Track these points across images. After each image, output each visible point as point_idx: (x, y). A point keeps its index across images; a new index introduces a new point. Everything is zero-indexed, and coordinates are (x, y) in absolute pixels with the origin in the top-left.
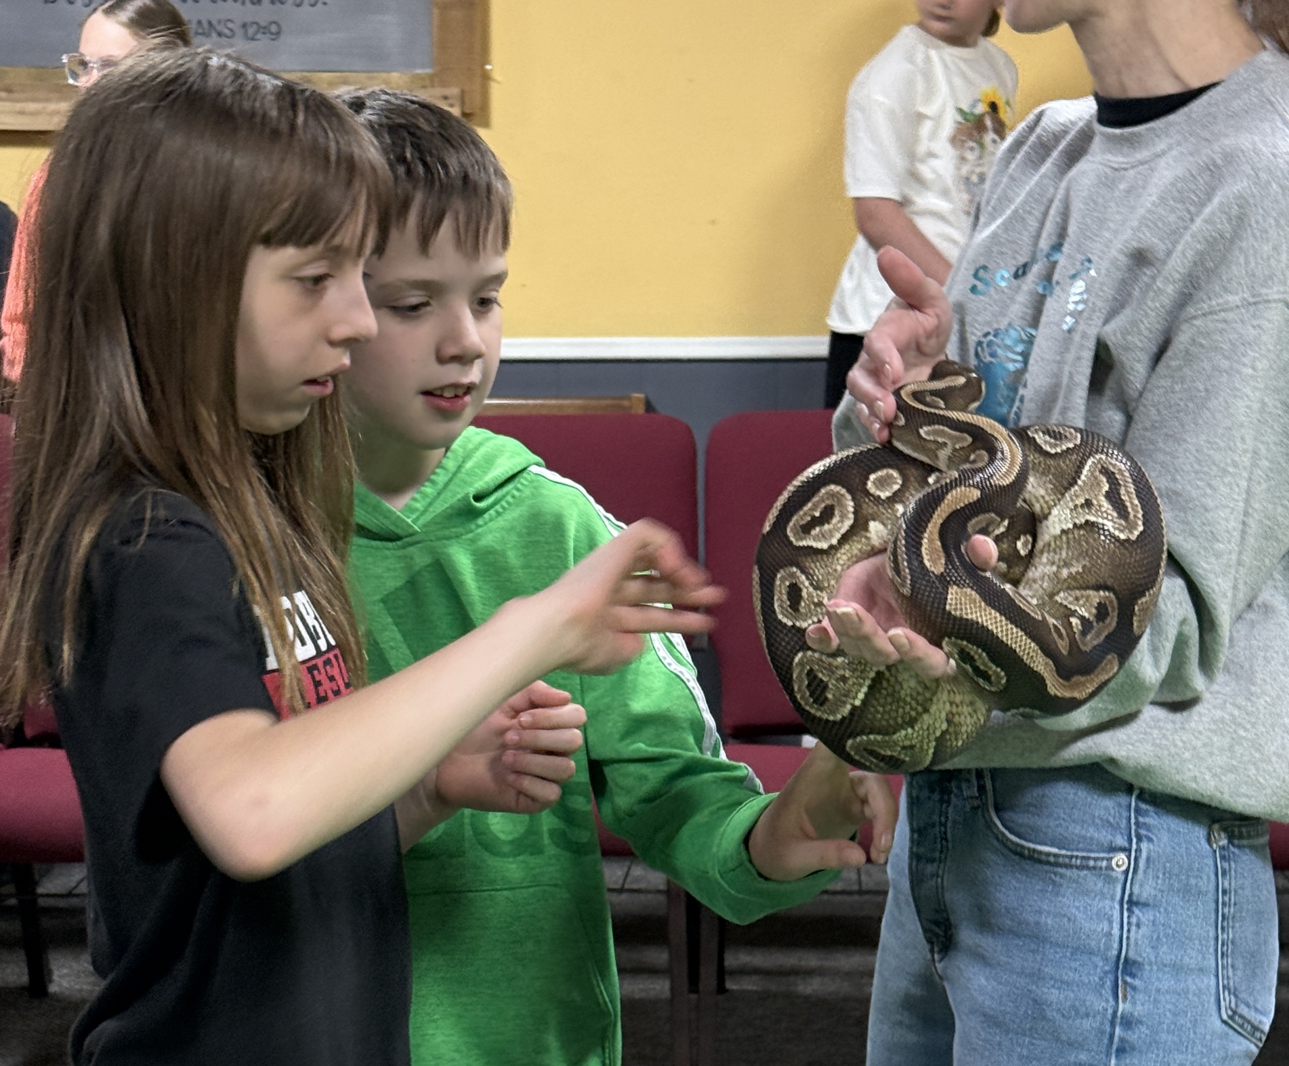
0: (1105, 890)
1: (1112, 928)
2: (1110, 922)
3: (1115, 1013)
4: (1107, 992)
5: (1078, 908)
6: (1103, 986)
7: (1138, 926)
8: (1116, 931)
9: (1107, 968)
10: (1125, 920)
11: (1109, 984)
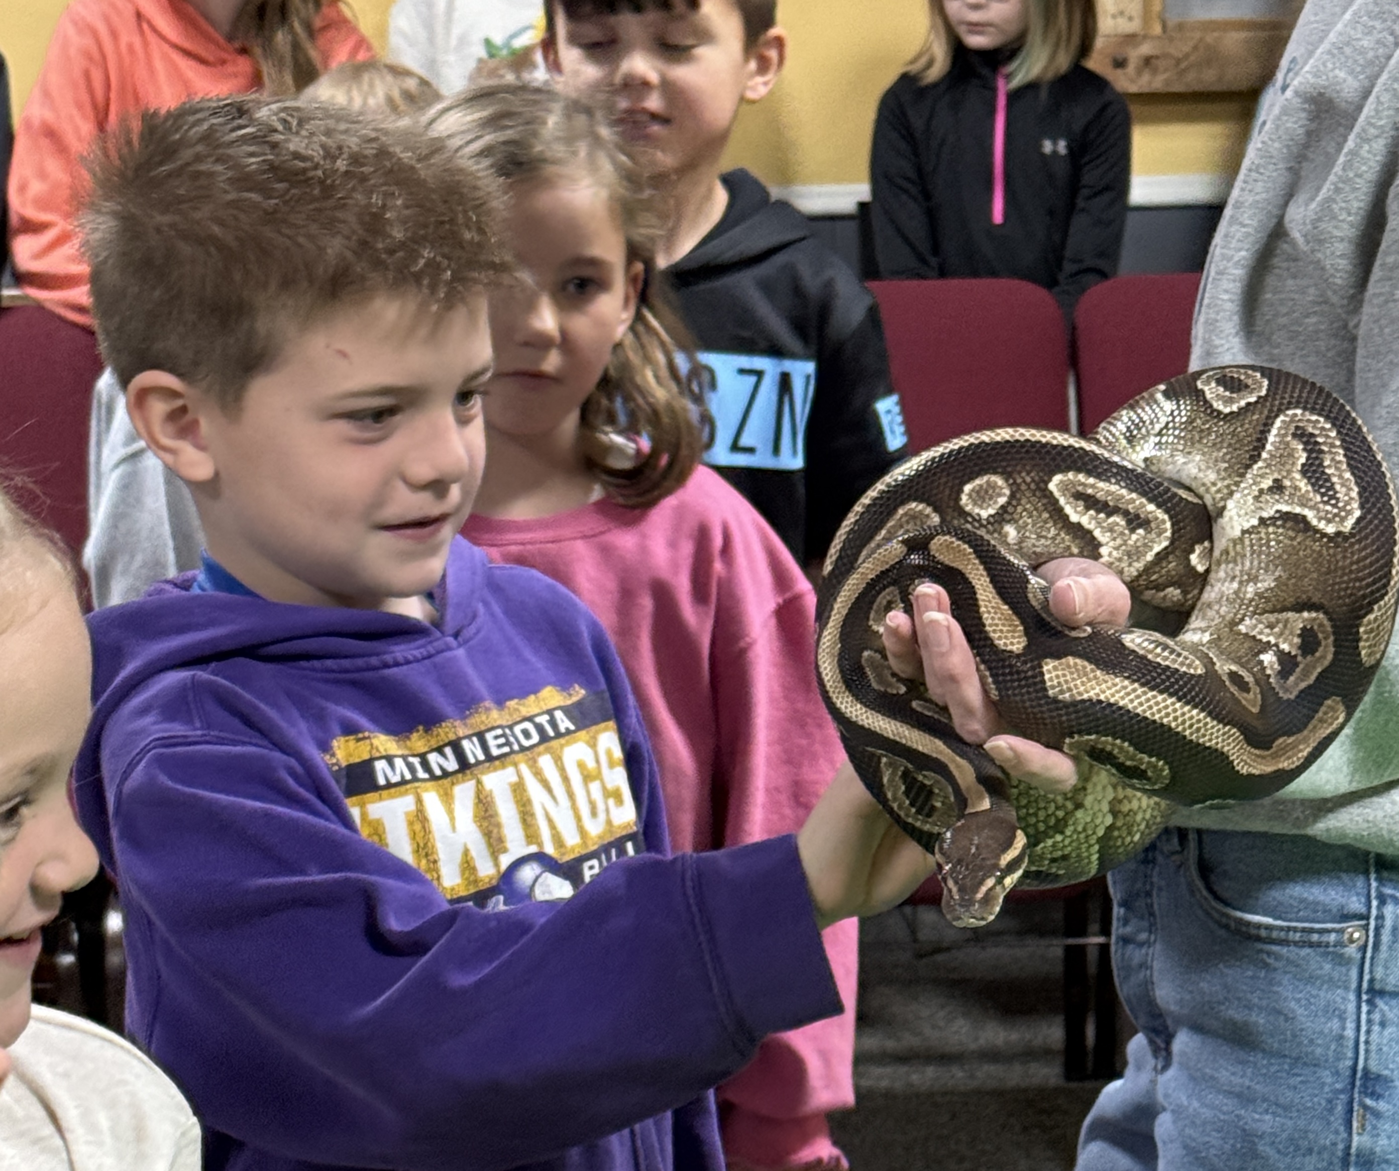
0: (1336, 975)
1: (1344, 1028)
2: (1342, 1019)
3: (1349, 1147)
4: (1337, 1122)
5: (1298, 1001)
6: (1331, 1111)
7: (1383, 1024)
8: (1350, 1033)
9: (1338, 1086)
10: (1364, 1017)
11: (1340, 1108)
